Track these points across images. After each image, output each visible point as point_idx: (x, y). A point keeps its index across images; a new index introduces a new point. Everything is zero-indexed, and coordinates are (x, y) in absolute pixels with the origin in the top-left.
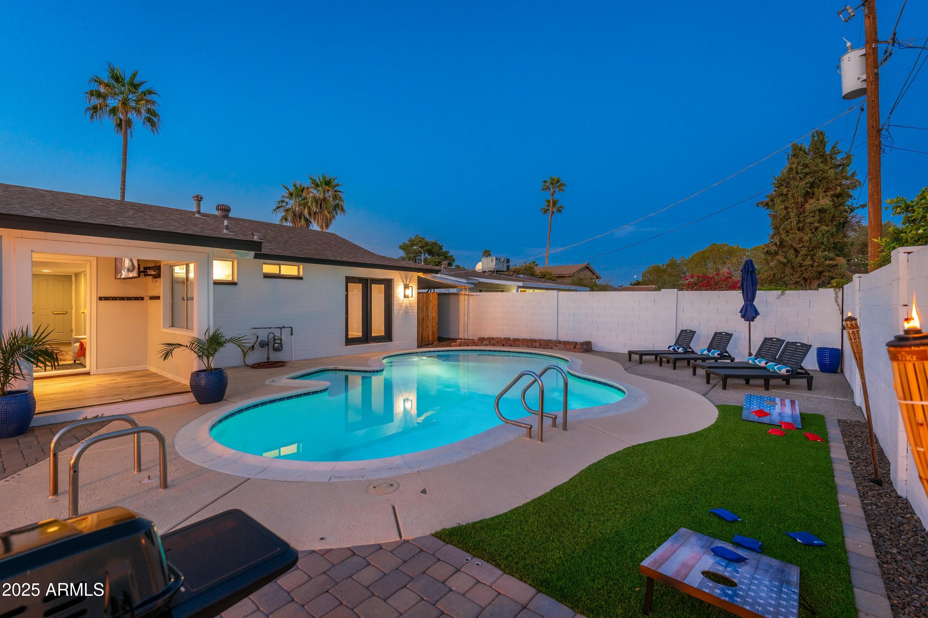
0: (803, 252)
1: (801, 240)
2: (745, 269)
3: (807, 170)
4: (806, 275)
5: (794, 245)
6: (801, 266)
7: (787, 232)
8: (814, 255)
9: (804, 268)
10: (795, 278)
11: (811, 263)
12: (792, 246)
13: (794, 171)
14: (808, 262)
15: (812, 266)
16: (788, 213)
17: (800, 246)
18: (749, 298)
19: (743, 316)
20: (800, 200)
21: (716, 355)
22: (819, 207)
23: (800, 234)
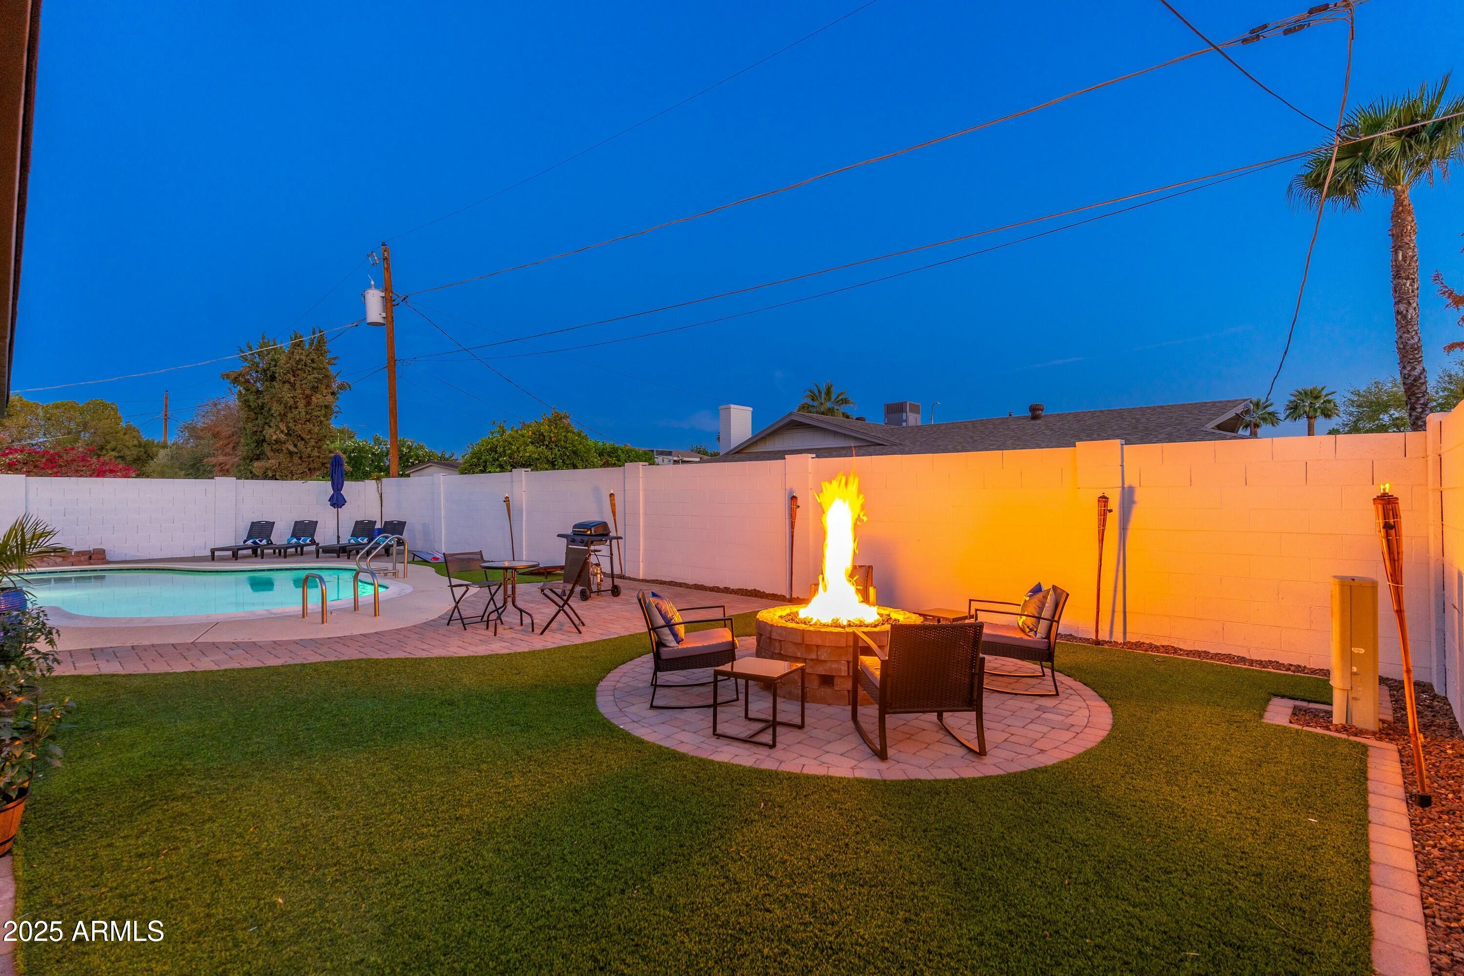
0: (312, 443)
1: (310, 432)
2: (336, 462)
3: (314, 365)
4: (311, 466)
5: (304, 436)
6: (309, 457)
7: (295, 421)
8: (319, 448)
9: (311, 459)
10: (303, 467)
11: (318, 454)
12: (300, 436)
13: (303, 363)
14: (315, 453)
15: (319, 457)
16: (296, 403)
17: (309, 437)
18: (337, 487)
19: (333, 505)
20: (308, 392)
21: (308, 541)
22: (326, 403)
23: (309, 426)
